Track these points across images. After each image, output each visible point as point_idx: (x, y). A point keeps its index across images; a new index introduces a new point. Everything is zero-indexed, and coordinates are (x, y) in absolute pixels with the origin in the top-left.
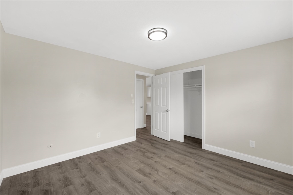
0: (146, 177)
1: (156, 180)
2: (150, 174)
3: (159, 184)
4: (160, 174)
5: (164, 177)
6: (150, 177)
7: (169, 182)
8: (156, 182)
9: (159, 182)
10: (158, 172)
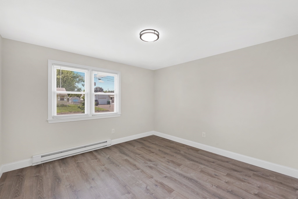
0: (160, 182)
1: (150, 178)
2: (157, 185)
3: (148, 175)
4: (144, 186)
5: (141, 182)
6: (157, 181)
7: (138, 177)
8: (151, 177)
9: (147, 177)
10: (146, 188)
